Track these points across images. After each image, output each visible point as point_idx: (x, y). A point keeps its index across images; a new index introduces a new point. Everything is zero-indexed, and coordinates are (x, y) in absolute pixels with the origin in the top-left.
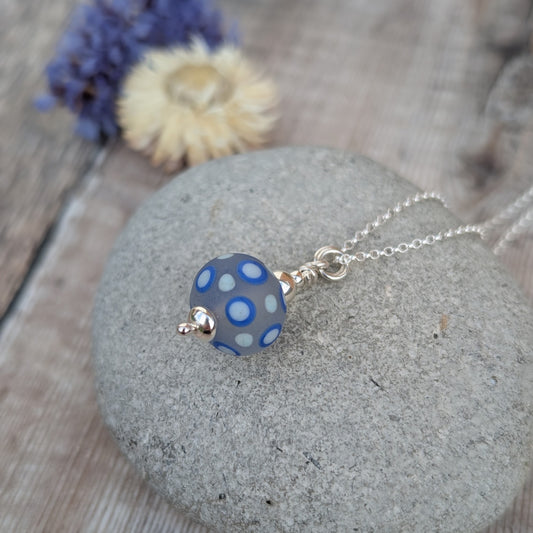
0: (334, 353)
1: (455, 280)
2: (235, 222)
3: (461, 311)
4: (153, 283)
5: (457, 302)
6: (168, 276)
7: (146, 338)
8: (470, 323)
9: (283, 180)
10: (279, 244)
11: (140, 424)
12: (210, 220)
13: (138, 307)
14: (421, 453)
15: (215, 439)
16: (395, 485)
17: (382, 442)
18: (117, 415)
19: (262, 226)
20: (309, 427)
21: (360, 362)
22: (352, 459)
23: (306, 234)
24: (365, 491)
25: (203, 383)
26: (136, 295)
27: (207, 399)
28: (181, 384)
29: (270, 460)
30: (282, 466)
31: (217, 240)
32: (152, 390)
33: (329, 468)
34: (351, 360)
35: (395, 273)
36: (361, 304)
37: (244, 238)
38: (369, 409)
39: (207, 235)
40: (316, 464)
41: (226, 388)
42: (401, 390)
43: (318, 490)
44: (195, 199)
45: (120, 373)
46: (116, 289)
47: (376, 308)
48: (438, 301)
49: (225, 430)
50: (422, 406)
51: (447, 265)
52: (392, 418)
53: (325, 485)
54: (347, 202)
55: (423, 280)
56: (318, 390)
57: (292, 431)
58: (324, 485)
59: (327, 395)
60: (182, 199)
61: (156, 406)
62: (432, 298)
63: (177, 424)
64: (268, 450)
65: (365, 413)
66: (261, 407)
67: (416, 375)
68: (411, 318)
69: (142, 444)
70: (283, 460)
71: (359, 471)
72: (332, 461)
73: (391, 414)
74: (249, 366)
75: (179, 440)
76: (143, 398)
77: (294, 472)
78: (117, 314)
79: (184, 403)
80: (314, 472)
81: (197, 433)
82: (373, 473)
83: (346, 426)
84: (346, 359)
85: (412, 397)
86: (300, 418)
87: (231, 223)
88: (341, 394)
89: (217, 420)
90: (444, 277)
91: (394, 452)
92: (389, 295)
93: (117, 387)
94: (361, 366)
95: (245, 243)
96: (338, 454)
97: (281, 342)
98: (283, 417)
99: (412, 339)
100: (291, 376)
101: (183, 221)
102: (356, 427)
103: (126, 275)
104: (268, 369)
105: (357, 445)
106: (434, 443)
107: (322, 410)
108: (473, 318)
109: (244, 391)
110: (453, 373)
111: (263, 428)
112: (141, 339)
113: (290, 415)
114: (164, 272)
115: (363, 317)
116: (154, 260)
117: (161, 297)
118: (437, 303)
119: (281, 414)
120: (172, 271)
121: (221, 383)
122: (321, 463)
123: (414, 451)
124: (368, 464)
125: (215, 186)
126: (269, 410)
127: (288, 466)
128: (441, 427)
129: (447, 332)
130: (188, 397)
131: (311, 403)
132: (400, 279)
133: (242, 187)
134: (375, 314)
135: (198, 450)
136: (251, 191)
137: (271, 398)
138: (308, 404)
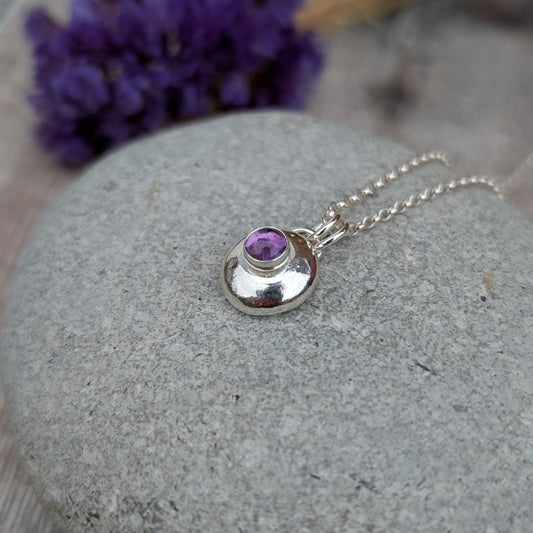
0: (359, 338)
1: (486, 231)
2: (184, 203)
3: (505, 265)
4: (85, 295)
5: (496, 256)
6: (105, 282)
7: (87, 366)
8: (520, 279)
9: (236, 148)
10: (251, 220)
11: (101, 485)
12: (150, 206)
13: (69, 329)
14: (505, 448)
15: (218, 481)
16: (483, 497)
17: (451, 442)
18: (60, 482)
19: (221, 202)
20: (349, 440)
21: (397, 344)
22: (417, 472)
23: (284, 204)
24: (444, 512)
25: (186, 408)
26: (63, 314)
27: (196, 428)
28: (153, 416)
29: (305, 494)
30: (323, 499)
31: (164, 227)
32: (111, 432)
33: (390, 490)
34: (383, 343)
35: (410, 232)
36: (378, 274)
37: (201, 219)
38: (424, 401)
39: (149, 223)
40: (371, 488)
41: (221, 409)
42: (460, 371)
43: (381, 524)
44: (123, 184)
45: (58, 421)
46: (32, 313)
47: (398, 275)
48: (473, 257)
49: (230, 465)
50: (491, 387)
51: (470, 217)
52: (458, 408)
53: (389, 515)
54: (324, 162)
55: (447, 237)
56: (350, 388)
57: (326, 449)
58: (387, 514)
59: (363, 393)
60: (105, 188)
61: (120, 454)
62: (465, 255)
63: (157, 472)
64: (299, 481)
65: (421, 407)
66: (277, 423)
67: (474, 350)
68: (446, 282)
69: (106, 515)
70: (322, 491)
71: (431, 486)
72: (392, 479)
73: (454, 403)
74: (247, 373)
75: (164, 494)
76: (99, 447)
77: (343, 504)
78: (38, 344)
79: (164, 442)
80: (370, 499)
81: (190, 477)
82: (450, 486)
83: (399, 429)
84: (377, 343)
85: (476, 378)
86: (334, 429)
87: (179, 204)
88: (382, 388)
89: (217, 454)
90: (471, 231)
91: (471, 452)
92: (410, 258)
93: (56, 442)
94: (399, 348)
95: (204, 225)
96: (396, 469)
97: (285, 336)
98: (311, 432)
99: (455, 306)
100: (309, 376)
101: (112, 212)
102: (413, 427)
103: (42, 292)
104: (275, 372)
105: (421, 452)
106: (518, 432)
107: (362, 414)
108: (522, 272)
109: (248, 407)
110: (518, 339)
111: (285, 452)
112: (80, 369)
113: (320, 427)
114: (97, 277)
115: (385, 289)
116: (80, 265)
117: (100, 309)
118: (473, 261)
119: (306, 429)
120: (109, 273)
121: (211, 403)
122: (378, 485)
123: (497, 447)
124: (441, 475)
125: (147, 167)
126: (289, 427)
127: (332, 498)
128: (523, 411)
129: (497, 292)
130: (168, 431)
131: (343, 406)
132: (418, 240)
133: (183, 162)
134: (399, 283)
135: (196, 502)
136: (197, 165)
137: (288, 409)
138: (340, 409)
